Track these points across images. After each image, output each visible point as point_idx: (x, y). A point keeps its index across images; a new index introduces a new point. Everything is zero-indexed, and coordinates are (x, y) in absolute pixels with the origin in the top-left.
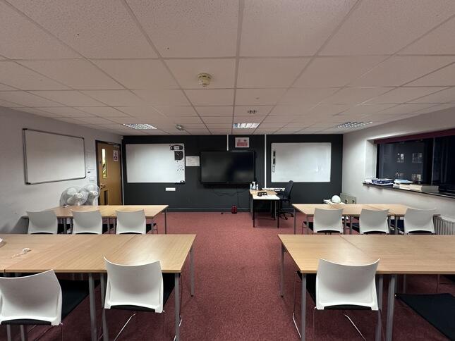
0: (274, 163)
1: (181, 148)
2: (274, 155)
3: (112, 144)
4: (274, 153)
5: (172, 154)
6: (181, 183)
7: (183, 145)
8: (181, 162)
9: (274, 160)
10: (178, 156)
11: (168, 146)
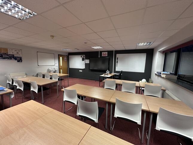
0: (117, 63)
1: (84, 56)
2: (117, 59)
3: (64, 56)
4: (117, 58)
5: (81, 59)
6: (84, 69)
7: (84, 55)
8: (84, 62)
9: (117, 61)
10: (83, 60)
11: (80, 56)
